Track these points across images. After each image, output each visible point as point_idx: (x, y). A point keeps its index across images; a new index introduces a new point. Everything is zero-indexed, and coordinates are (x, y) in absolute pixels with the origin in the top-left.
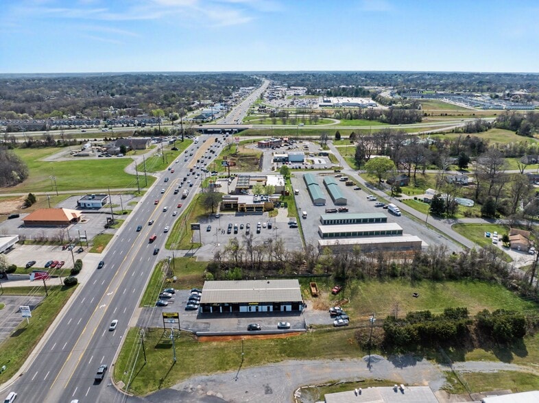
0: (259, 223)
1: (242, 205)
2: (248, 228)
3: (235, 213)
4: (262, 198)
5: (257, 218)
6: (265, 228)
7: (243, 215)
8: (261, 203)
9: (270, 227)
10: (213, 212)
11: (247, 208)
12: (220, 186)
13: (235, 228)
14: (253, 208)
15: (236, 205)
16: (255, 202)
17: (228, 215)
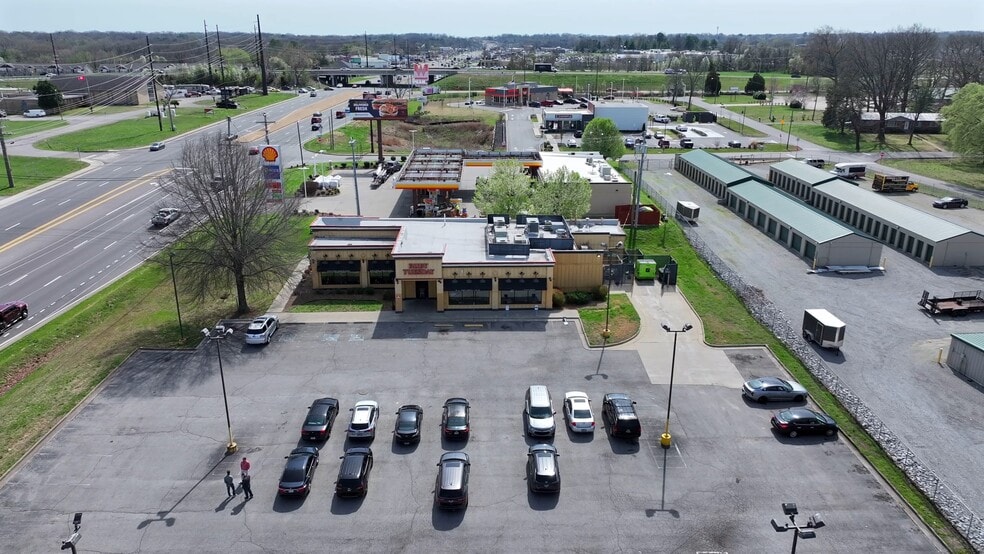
0: (540, 398)
1: (420, 262)
2: (455, 439)
3: (372, 315)
4: (533, 228)
5: (511, 348)
6: (582, 436)
7: (418, 330)
8: (535, 257)
9: (625, 436)
10: (243, 310)
11: (449, 284)
12: (332, 191)
13: (360, 439)
14: (486, 284)
15: (384, 266)
16: (496, 249)
17: (333, 327)
